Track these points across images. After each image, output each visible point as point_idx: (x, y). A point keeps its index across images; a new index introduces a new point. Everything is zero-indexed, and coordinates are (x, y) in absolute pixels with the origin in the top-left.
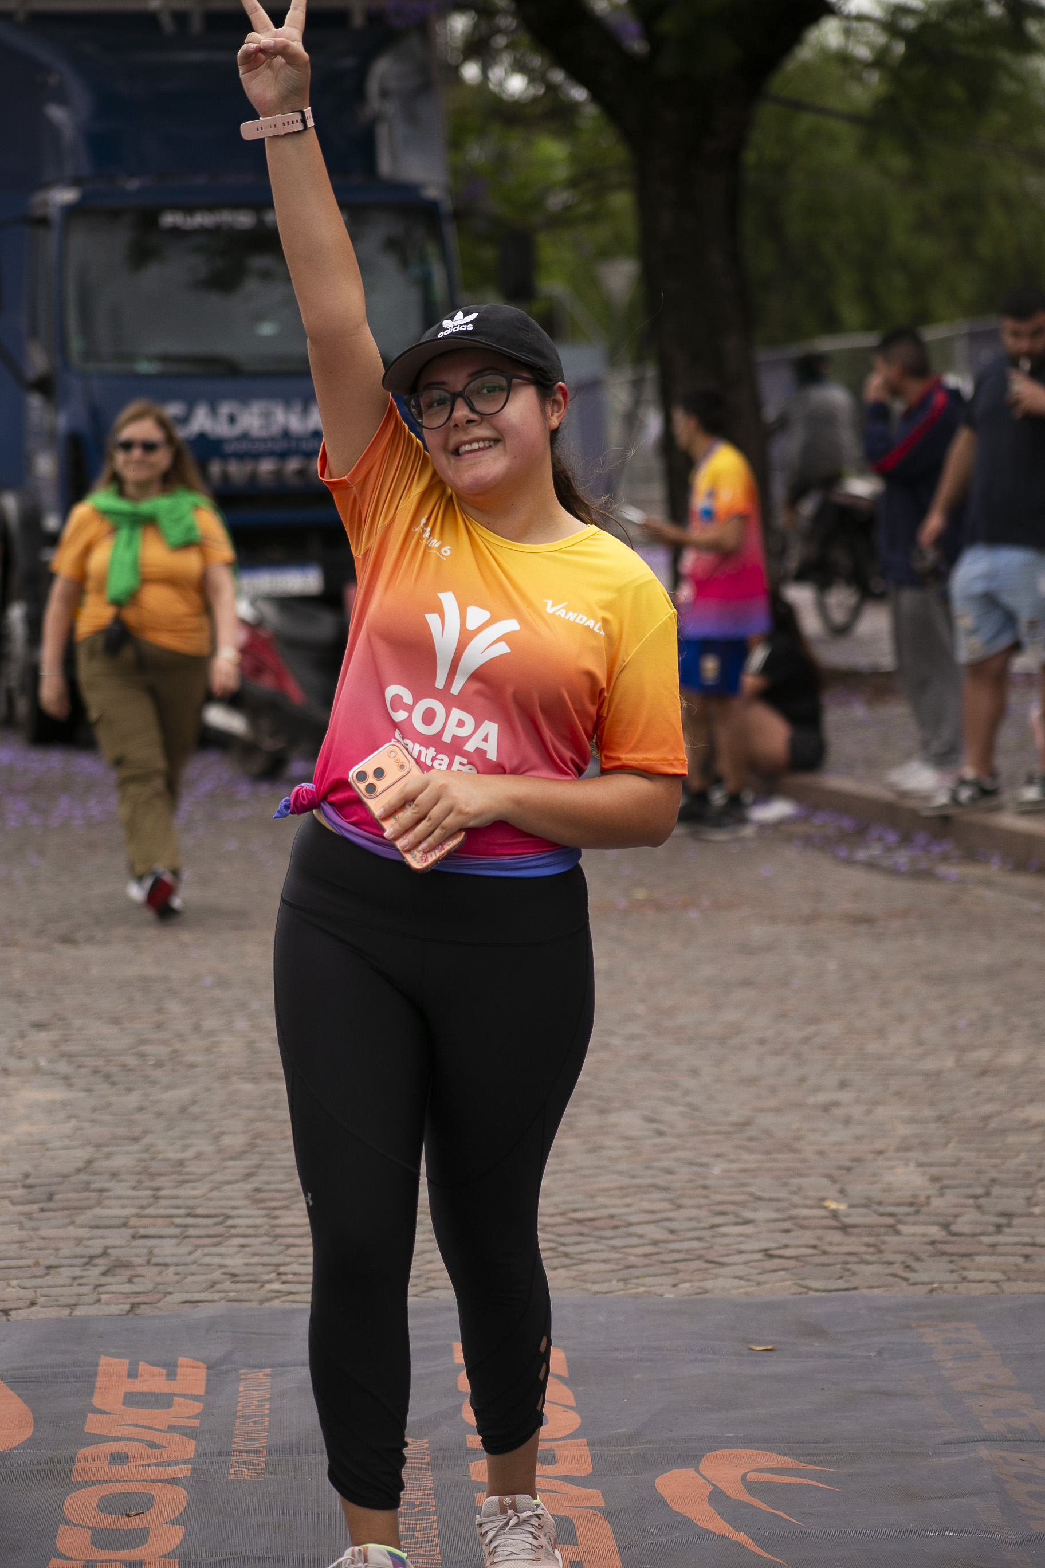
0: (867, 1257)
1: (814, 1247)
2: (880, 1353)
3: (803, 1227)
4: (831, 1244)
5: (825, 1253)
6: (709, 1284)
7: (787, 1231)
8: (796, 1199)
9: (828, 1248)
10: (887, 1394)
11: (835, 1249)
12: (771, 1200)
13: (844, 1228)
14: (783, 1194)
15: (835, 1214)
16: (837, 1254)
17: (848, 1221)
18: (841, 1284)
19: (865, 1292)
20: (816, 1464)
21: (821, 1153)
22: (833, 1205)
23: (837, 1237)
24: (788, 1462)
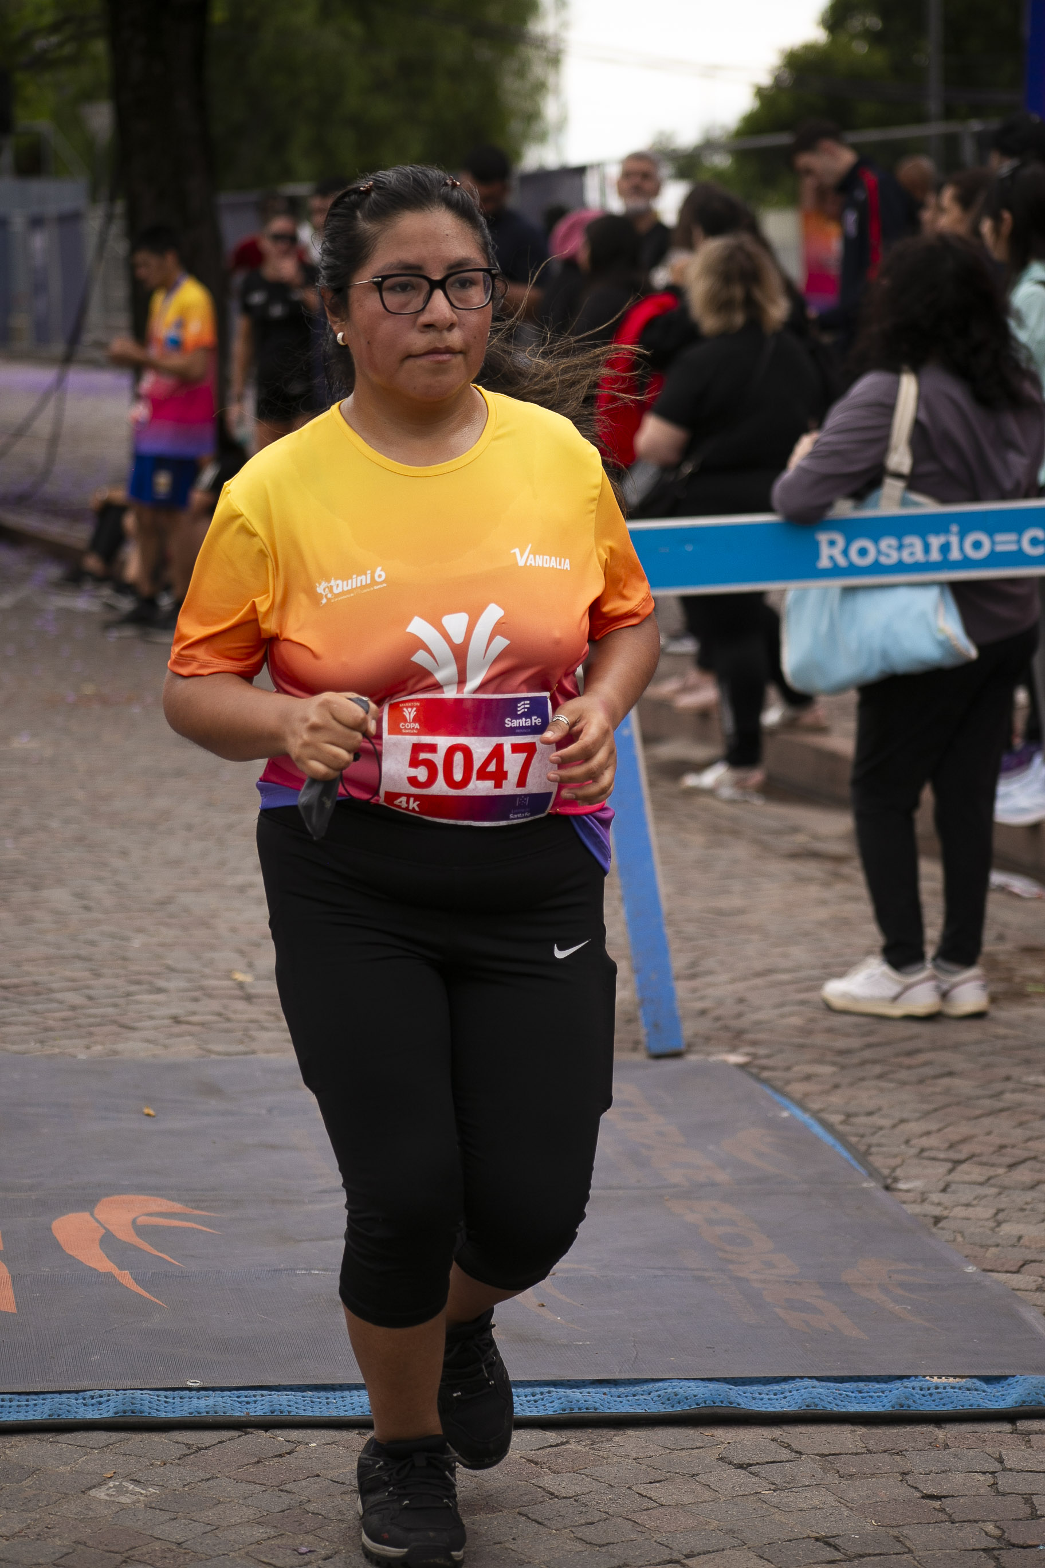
0: (267, 1025)
1: (220, 1014)
2: (270, 1111)
3: (210, 996)
4: (235, 1012)
5: (228, 1020)
6: (120, 1047)
7: (196, 1000)
8: (207, 971)
9: (232, 1016)
10: (273, 1147)
11: (239, 1016)
12: (184, 971)
13: (249, 998)
14: (195, 966)
15: (241, 985)
16: (240, 1021)
17: (253, 991)
18: (241, 1048)
19: (262, 1056)
20: (202, 1209)
21: (234, 930)
22: (240, 977)
23: (241, 1005)
24: (177, 1207)
